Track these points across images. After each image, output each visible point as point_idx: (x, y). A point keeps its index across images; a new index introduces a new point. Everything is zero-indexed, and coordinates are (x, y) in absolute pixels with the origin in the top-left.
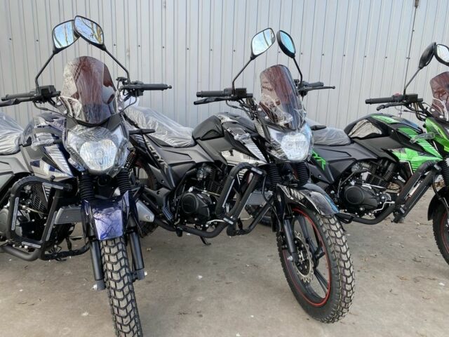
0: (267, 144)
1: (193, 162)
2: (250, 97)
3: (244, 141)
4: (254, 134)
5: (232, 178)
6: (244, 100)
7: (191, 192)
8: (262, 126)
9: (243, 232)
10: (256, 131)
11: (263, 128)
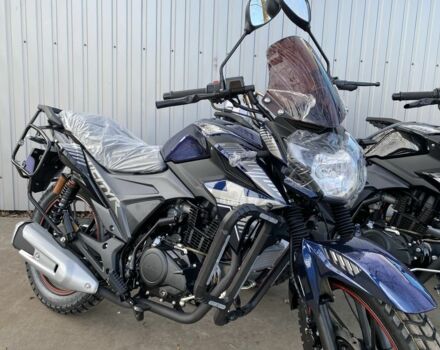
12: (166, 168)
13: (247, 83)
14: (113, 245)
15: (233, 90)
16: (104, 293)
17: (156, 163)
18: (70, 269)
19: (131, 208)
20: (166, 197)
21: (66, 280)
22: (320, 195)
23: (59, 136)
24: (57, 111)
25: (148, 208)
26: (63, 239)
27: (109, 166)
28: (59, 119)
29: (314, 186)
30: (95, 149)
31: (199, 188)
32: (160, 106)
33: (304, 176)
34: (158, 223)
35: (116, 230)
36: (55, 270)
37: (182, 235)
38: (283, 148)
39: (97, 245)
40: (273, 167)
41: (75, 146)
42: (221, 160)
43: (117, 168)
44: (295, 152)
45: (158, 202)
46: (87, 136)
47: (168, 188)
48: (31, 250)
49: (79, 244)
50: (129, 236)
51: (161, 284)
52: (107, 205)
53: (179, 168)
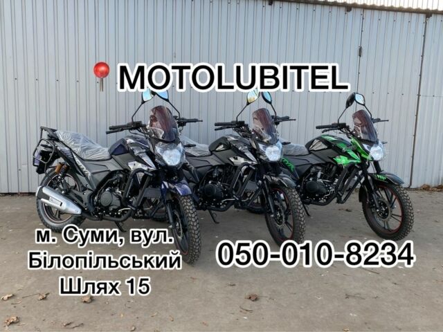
12: (111, 158)
13: (143, 123)
14: (87, 193)
15: (137, 126)
16: (85, 215)
17: (107, 155)
18: (68, 204)
19: (96, 176)
20: (111, 170)
21: (66, 209)
22: (166, 165)
23: (57, 144)
24: (54, 131)
25: (103, 175)
26: (63, 192)
27: (85, 158)
28: (56, 134)
29: (164, 161)
30: (77, 150)
31: (125, 165)
32: (107, 133)
33: (161, 159)
34: (109, 181)
35: (89, 186)
36: (61, 205)
37: (119, 187)
38: (154, 149)
39: (80, 194)
40: (152, 156)
41: (67, 149)
42: (132, 152)
43: (88, 158)
44: (158, 150)
45: (108, 173)
46: (73, 144)
47: (112, 166)
48: (47, 197)
49: (71, 195)
50: (95, 188)
51: (110, 205)
52: (85, 175)
53: (117, 157)
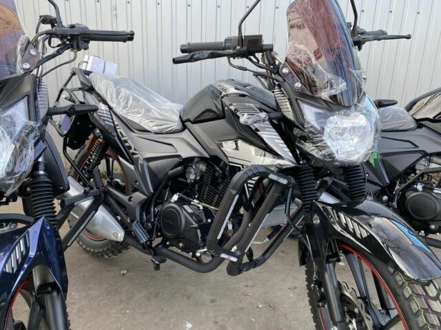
0: (296, 132)
1: (178, 156)
2: (268, 51)
3: (257, 125)
4: (274, 114)
5: (234, 192)
6: (259, 55)
7: (175, 202)
8: (289, 99)
9: (254, 263)
10: (278, 108)
11: (291, 104)
